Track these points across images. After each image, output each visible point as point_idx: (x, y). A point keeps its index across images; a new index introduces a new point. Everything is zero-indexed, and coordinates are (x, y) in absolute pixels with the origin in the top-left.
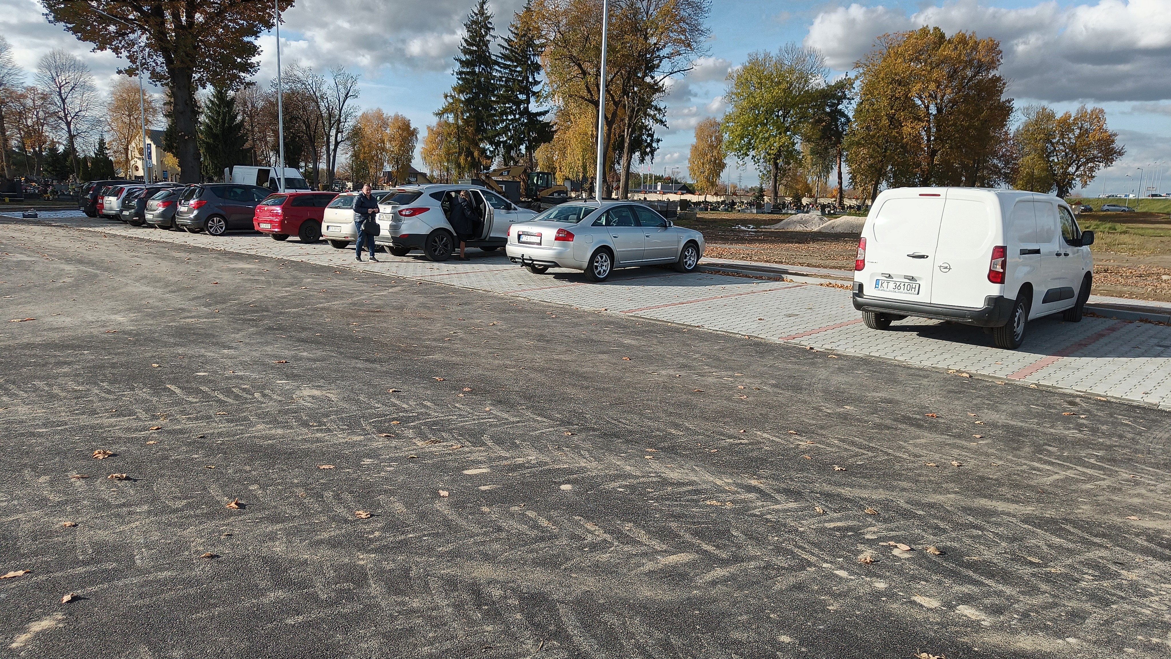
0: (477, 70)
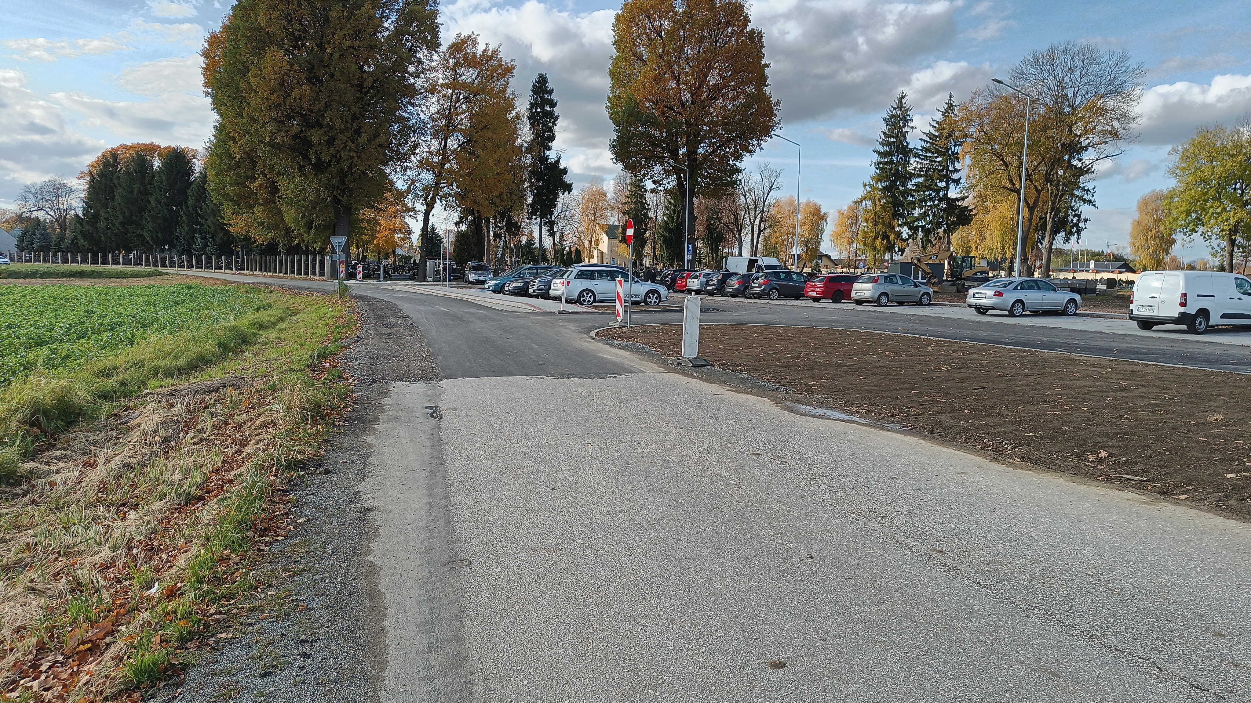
0: (895, 160)
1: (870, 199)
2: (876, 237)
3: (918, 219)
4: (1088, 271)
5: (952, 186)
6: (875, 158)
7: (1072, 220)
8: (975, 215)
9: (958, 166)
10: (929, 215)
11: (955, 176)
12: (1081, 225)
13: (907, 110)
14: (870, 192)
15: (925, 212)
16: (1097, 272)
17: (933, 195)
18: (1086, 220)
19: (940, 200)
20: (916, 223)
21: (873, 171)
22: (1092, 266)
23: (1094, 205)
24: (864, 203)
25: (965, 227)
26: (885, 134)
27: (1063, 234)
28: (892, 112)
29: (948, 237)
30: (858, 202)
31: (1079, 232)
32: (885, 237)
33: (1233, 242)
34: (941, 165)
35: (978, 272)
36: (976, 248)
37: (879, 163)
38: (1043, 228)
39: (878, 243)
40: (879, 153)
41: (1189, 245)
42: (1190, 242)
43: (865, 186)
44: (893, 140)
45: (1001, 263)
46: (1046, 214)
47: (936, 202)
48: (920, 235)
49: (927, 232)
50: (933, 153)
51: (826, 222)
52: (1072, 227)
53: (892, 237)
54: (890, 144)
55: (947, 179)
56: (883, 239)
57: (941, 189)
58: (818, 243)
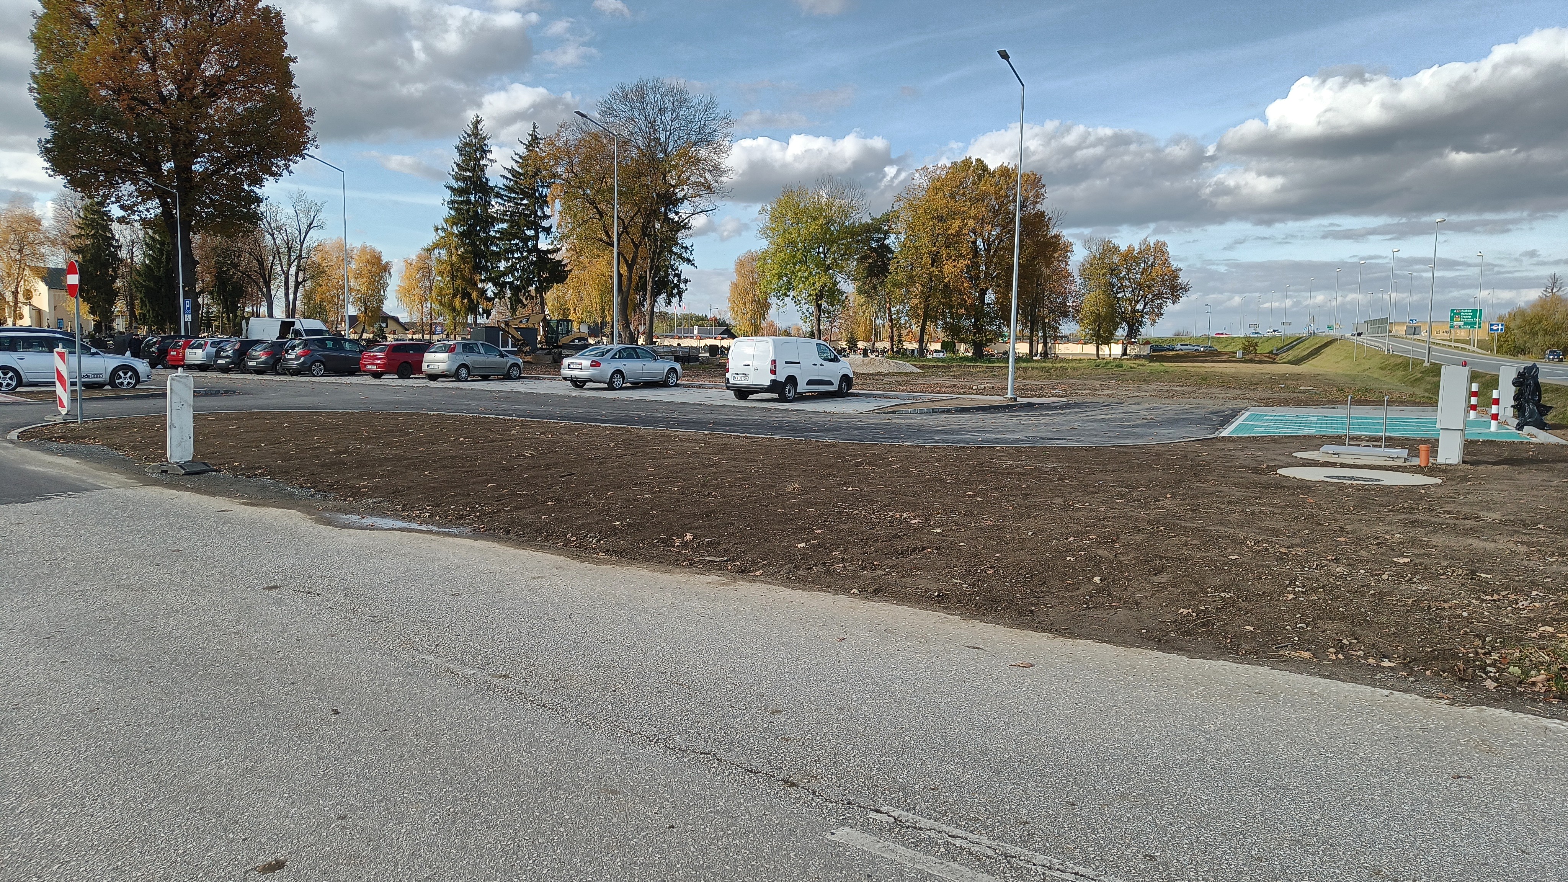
0: (473, 199)
1: (444, 246)
2: (455, 296)
3: (504, 274)
4: (692, 338)
5: (542, 235)
6: (448, 195)
7: (673, 281)
8: (570, 271)
9: (547, 212)
10: (517, 270)
11: (545, 224)
12: (682, 286)
13: (484, 138)
14: (443, 238)
15: (512, 265)
16: (701, 338)
17: (521, 245)
18: (686, 281)
19: (530, 252)
20: (502, 279)
21: (446, 211)
22: (696, 332)
23: (693, 264)
24: (436, 251)
25: (560, 285)
26: (458, 165)
27: (664, 295)
28: (466, 139)
29: (541, 296)
30: (429, 250)
31: (680, 294)
32: (466, 295)
33: (819, 306)
34: (528, 210)
35: (576, 339)
36: (575, 310)
37: (453, 202)
38: (644, 288)
39: (457, 303)
40: (452, 189)
41: (782, 310)
42: (783, 307)
43: (437, 229)
44: (468, 174)
45: (602, 328)
46: (646, 272)
47: (525, 254)
48: (508, 293)
49: (516, 290)
50: (517, 193)
51: (390, 274)
52: (673, 288)
53: (474, 295)
54: (465, 179)
55: (536, 226)
56: (463, 298)
57: (529, 238)
58: (381, 301)
